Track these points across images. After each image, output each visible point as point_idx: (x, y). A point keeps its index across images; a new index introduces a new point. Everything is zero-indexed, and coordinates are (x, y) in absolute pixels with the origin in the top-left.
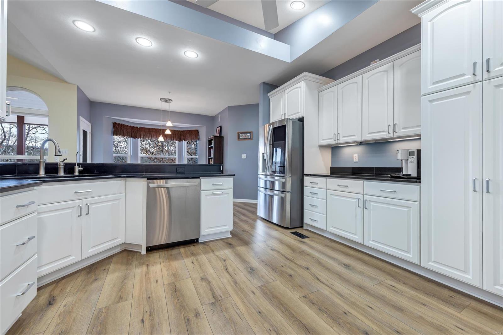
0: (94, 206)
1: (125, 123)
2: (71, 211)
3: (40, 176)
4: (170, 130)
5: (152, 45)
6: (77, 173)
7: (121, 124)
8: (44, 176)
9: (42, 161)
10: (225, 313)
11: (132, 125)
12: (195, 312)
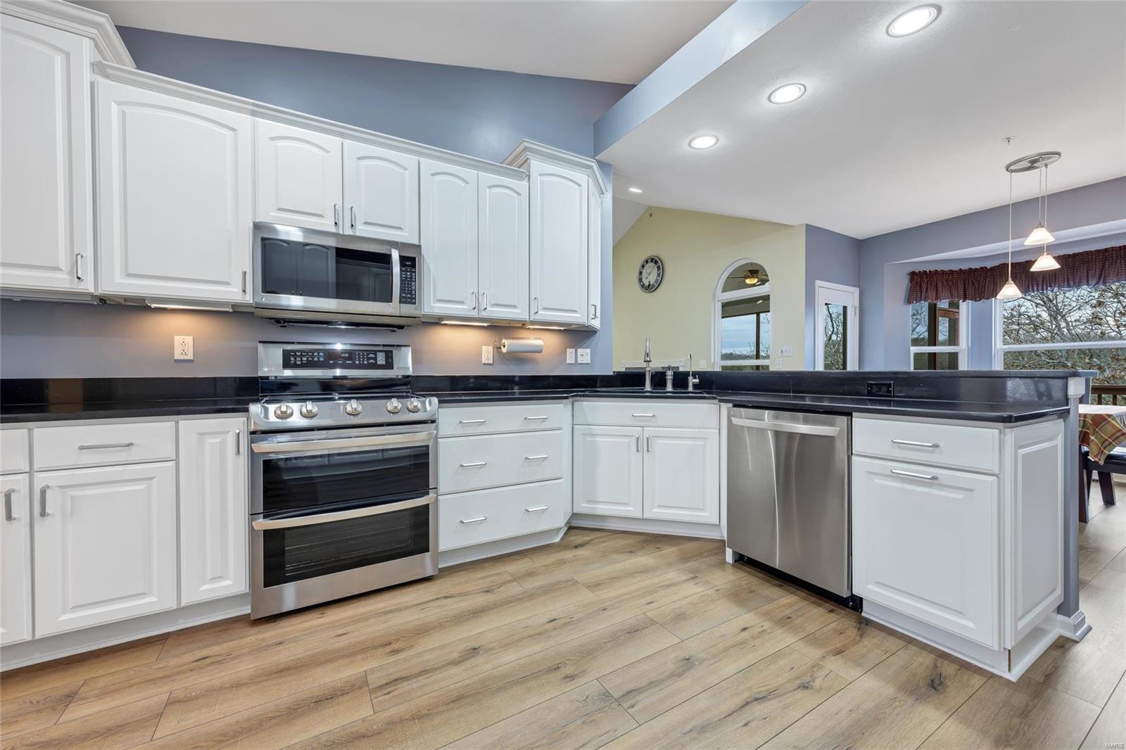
0: (660, 441)
1: (940, 268)
2: (627, 440)
3: (646, 390)
4: (1054, 258)
5: (805, 88)
6: (691, 389)
7: (930, 271)
8: (649, 390)
9: (648, 369)
10: (580, 722)
11: (965, 267)
12: (576, 673)
